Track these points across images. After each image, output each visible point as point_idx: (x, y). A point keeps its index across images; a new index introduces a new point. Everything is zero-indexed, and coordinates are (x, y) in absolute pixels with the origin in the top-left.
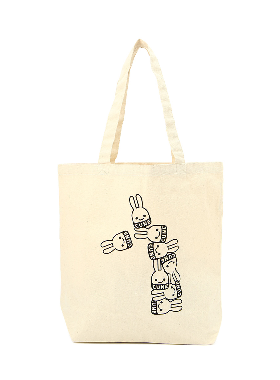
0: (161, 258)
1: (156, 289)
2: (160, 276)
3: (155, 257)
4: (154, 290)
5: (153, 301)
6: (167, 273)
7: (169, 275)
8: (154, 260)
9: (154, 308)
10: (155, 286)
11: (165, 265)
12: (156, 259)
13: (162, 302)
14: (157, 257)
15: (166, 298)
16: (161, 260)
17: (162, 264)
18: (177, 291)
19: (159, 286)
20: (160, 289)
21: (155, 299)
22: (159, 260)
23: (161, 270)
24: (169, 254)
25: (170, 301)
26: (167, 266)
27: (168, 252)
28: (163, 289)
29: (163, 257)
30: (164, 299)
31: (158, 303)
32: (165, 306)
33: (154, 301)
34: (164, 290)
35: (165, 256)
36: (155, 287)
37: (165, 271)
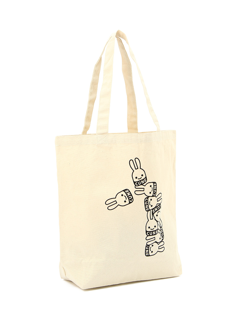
0: (153, 209)
1: (150, 235)
2: (152, 224)
3: (149, 209)
4: (148, 236)
5: (147, 246)
6: (157, 221)
8: (148, 211)
9: (147, 251)
11: (155, 215)
12: (150, 210)
13: (153, 246)
14: (150, 209)
15: (156, 242)
16: (152, 210)
17: (153, 214)
19: (152, 232)
20: (152, 235)
21: (148, 244)
22: (151, 211)
23: (153, 219)
24: (158, 205)
25: (158, 243)
26: (157, 215)
27: (157, 204)
28: (154, 235)
29: (154, 209)
31: (151, 246)
32: (155, 248)
34: (155, 235)
35: (155, 208)
36: (148, 233)
37: (155, 219)
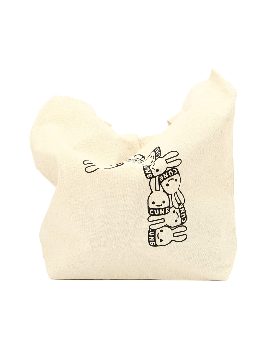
0: (160, 176)
1: (154, 215)
2: (159, 198)
3: (153, 175)
4: (151, 215)
5: (150, 230)
6: (168, 194)
7: (170, 196)
8: (150, 178)
9: (152, 238)
10: (152, 210)
11: (164, 184)
12: (154, 177)
13: (161, 231)
14: (155, 175)
15: (167, 226)
16: (159, 177)
17: (160, 183)
18: (181, 216)
19: (158, 210)
20: (159, 214)
21: (153, 227)
22: (157, 178)
23: (159, 190)
24: (168, 169)
25: (172, 228)
26: (167, 185)
27: (168, 167)
28: (162, 214)
29: (162, 174)
30: (165, 226)
31: (158, 231)
32: (166, 235)
33: (153, 230)
34: (164, 214)
35: (165, 173)
36: (152, 212)
37: (164, 191)
